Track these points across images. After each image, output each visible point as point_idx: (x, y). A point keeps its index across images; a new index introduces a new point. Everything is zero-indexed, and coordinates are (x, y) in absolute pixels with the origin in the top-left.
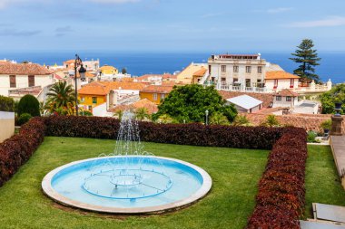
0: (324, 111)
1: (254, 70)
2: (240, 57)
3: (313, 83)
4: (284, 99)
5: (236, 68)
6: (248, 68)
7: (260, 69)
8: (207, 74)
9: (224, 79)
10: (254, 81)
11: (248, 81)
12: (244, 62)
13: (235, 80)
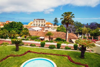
0: (57, 31)
1: (43, 22)
2: (40, 19)
3: (56, 25)
4: (47, 28)
5: (39, 22)
6: (42, 22)
7: (44, 22)
8: (33, 23)
9: (37, 24)
10: (43, 25)
11: (42, 25)
12: (41, 20)
13: (39, 24)
